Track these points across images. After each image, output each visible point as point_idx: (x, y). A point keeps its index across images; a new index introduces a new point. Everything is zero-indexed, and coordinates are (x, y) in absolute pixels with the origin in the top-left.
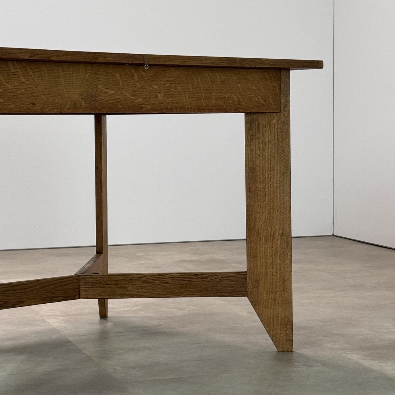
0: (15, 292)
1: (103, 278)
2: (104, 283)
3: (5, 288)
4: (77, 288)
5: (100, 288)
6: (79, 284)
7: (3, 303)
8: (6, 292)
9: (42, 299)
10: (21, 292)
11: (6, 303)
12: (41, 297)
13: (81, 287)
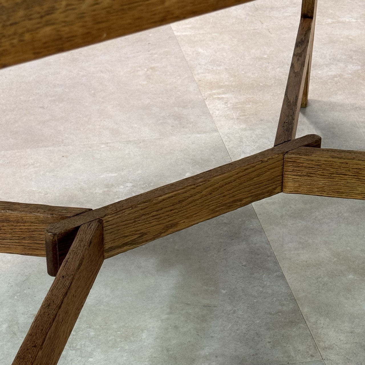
0: (160, 212)
1: (331, 161)
2: (332, 170)
3: (142, 209)
4: (279, 176)
5: (325, 178)
6: (283, 168)
7: (137, 236)
8: (143, 217)
9: (212, 210)
10: (171, 210)
11: (143, 235)
12: (211, 208)
13: (286, 173)
